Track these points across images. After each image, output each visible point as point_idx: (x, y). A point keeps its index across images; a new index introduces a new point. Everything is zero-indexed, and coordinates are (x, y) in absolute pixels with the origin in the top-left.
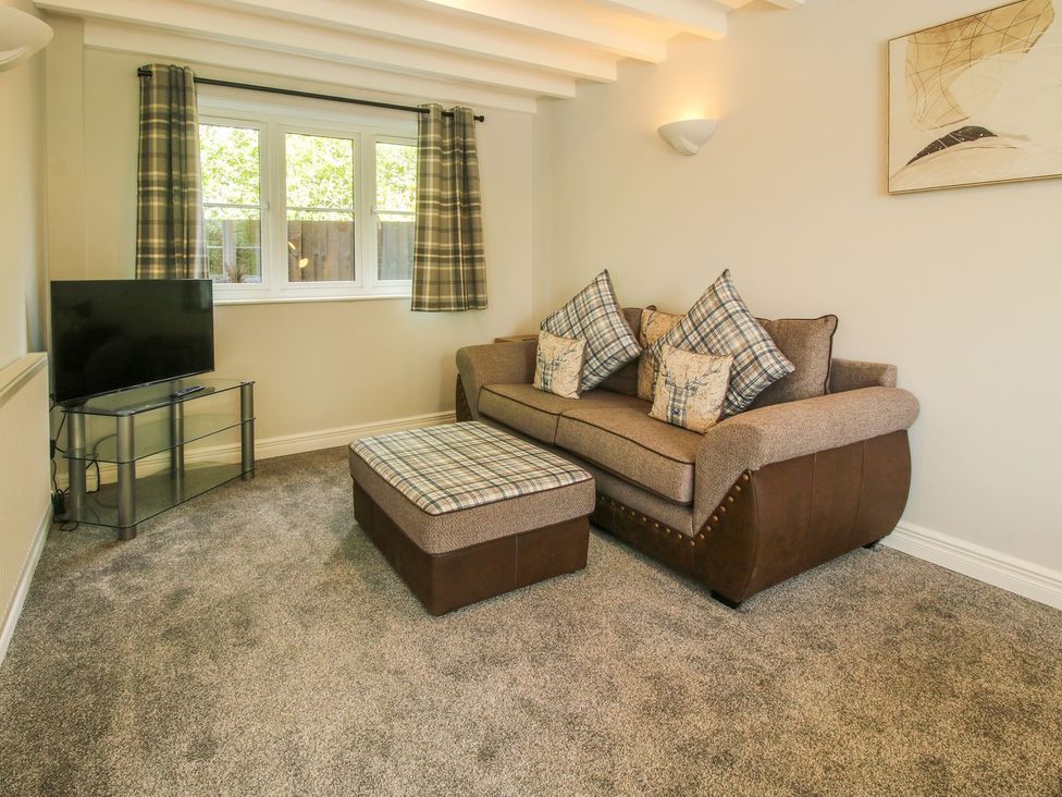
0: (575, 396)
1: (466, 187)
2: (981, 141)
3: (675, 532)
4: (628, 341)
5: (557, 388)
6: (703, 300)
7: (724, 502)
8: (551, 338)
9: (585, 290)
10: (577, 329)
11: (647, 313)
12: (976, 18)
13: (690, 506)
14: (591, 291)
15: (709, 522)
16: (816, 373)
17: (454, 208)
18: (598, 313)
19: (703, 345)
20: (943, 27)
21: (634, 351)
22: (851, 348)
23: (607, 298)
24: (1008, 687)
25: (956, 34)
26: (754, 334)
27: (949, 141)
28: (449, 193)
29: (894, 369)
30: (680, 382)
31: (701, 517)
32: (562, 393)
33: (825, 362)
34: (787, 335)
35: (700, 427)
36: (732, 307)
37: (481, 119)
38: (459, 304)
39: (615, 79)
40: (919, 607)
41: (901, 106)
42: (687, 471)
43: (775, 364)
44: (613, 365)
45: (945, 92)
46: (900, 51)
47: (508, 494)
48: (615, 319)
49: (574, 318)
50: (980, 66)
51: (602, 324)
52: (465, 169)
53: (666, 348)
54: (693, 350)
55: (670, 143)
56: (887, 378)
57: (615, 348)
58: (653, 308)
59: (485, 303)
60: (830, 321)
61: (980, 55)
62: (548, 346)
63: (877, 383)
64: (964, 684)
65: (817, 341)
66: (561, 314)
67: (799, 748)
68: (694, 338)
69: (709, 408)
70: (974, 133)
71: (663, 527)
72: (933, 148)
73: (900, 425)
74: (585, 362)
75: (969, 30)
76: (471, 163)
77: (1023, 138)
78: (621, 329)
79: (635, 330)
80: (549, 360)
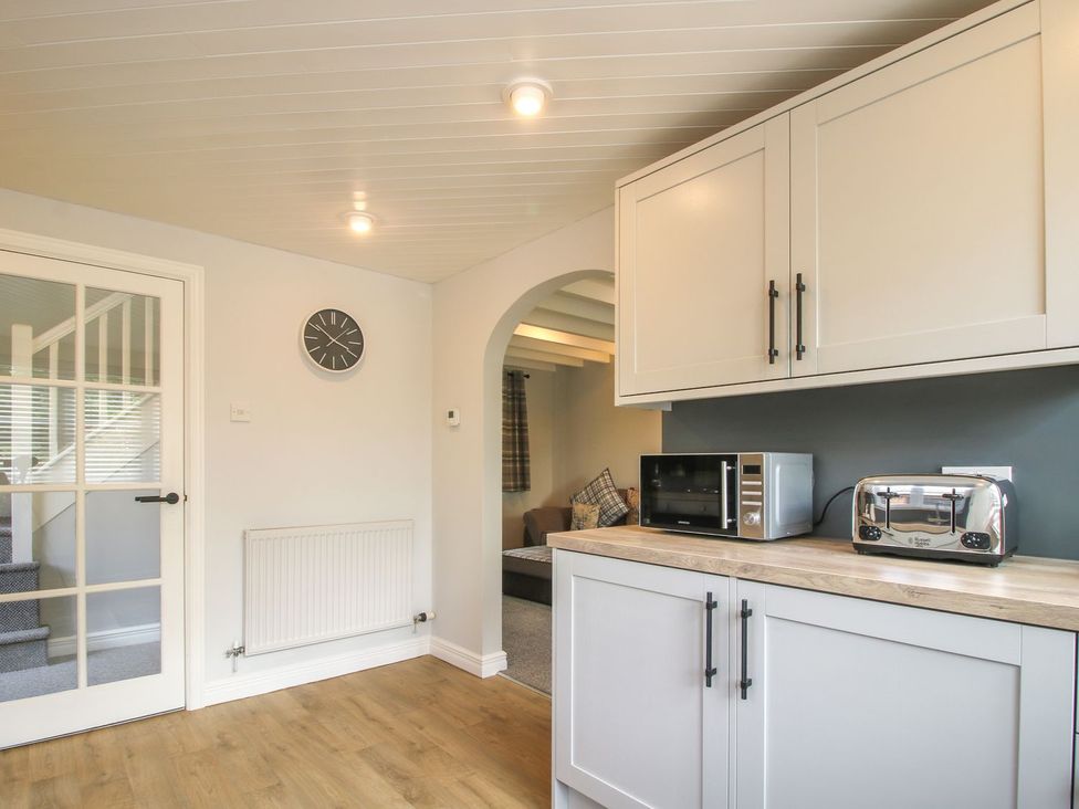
1: (520, 418)
4: (622, 505)
8: (580, 506)
9: (597, 479)
10: (593, 500)
11: (630, 492)
14: (600, 479)
17: (514, 430)
18: (605, 491)
21: (626, 510)
23: (609, 483)
28: (510, 421)
37: (528, 376)
38: (516, 487)
44: (615, 518)
48: (615, 494)
49: (591, 494)
51: (608, 497)
52: (520, 406)
57: (616, 509)
58: (632, 489)
59: (529, 487)
62: (579, 509)
66: (584, 492)
74: (600, 517)
76: (523, 403)
78: (618, 499)
79: (626, 501)
80: (581, 516)
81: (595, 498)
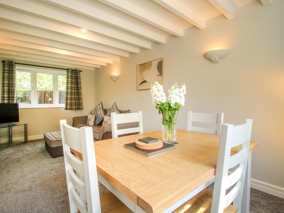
0: (93, 125)
1: (77, 85)
2: (146, 83)
5: (90, 124)
6: (111, 107)
7: (102, 138)
8: (90, 115)
12: (145, 64)
13: (99, 140)
17: (75, 89)
18: (99, 110)
23: (101, 107)
25: (143, 66)
27: (143, 82)
28: (73, 86)
37: (81, 71)
38: (76, 109)
39: (106, 66)
41: (138, 76)
42: (98, 134)
44: (101, 120)
45: (142, 75)
46: (138, 67)
49: (95, 111)
50: (146, 71)
51: (99, 112)
52: (77, 81)
57: (101, 116)
59: (82, 109)
60: (129, 111)
61: (146, 69)
62: (89, 117)
70: (145, 81)
72: (141, 83)
74: (96, 119)
75: (145, 65)
76: (79, 80)
77: (149, 83)
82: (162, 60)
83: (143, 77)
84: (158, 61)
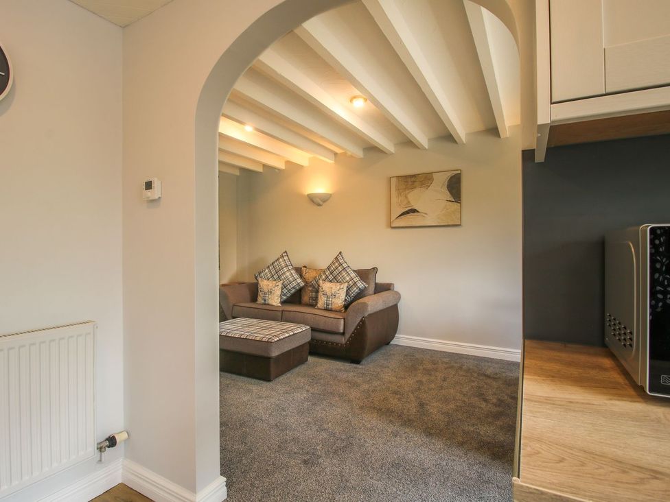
0: (280, 305)
2: (416, 213)
3: (337, 344)
4: (299, 281)
5: (270, 302)
6: (333, 263)
7: (355, 329)
8: (265, 282)
9: (278, 259)
10: (275, 277)
11: (304, 269)
12: (414, 176)
13: (343, 334)
14: (281, 260)
15: (351, 337)
16: (372, 288)
18: (285, 269)
19: (335, 280)
20: (406, 177)
21: (302, 284)
22: (381, 279)
23: (288, 263)
24: (430, 366)
25: (409, 180)
26: (353, 275)
27: (407, 212)
29: (393, 284)
30: (329, 294)
31: (347, 336)
32: (274, 304)
33: (374, 284)
34: (364, 274)
35: (338, 309)
36: (345, 265)
39: (284, 168)
40: (406, 355)
41: (394, 200)
42: (342, 321)
43: (361, 285)
44: (293, 291)
45: (406, 197)
46: (394, 181)
47: (291, 334)
48: (293, 271)
49: (273, 272)
50: (416, 191)
53: (321, 282)
54: (331, 281)
55: (313, 201)
56: (392, 287)
57: (294, 284)
58: (305, 267)
60: (375, 269)
61: (415, 188)
62: (264, 284)
63: (389, 289)
64: (421, 367)
65: (371, 276)
66: (267, 271)
67: (389, 385)
68: (331, 277)
69: (341, 302)
70: (414, 211)
71: (332, 343)
72: (403, 214)
73: (395, 303)
74: (282, 291)
75: (413, 179)
77: (426, 214)
78: (296, 276)
79: (301, 276)
80: (266, 290)
81: (277, 275)
82: (460, 174)
83: (409, 202)
84: (450, 174)
